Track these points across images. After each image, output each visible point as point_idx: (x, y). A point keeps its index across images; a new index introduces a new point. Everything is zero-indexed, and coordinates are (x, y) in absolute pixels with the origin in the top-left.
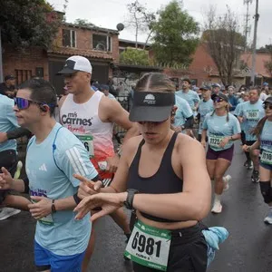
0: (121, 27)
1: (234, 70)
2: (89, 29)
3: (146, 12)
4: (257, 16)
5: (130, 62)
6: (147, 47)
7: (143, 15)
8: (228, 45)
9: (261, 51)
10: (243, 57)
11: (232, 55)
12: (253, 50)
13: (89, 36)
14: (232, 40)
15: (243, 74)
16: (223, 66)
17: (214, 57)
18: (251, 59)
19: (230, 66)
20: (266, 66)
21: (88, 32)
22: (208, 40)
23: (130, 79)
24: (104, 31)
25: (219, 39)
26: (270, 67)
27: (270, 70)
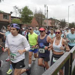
0: (11, 13)
1: (43, 24)
4: (47, 11)
6: (19, 18)
7: (18, 10)
8: (41, 18)
9: (49, 19)
10: (45, 21)
11: (42, 20)
12: (47, 19)
14: (41, 16)
17: (37, 21)
18: (47, 21)
19: (41, 23)
21: (2, 14)
22: (35, 16)
24: (6, 14)
25: (38, 16)
26: (51, 23)
27: (51, 24)
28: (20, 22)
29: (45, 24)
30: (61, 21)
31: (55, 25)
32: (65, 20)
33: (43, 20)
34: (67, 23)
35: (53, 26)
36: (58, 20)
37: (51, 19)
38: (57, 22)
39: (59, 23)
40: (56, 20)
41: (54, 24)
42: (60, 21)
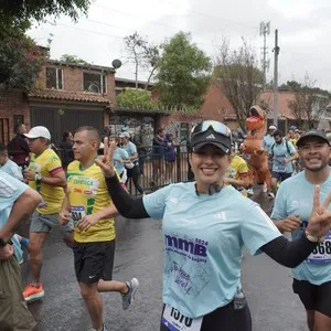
0: (117, 64)
2: (79, 67)
3: (147, 46)
4: (277, 49)
5: (130, 106)
6: (150, 87)
7: (143, 50)
8: (246, 83)
9: (283, 89)
10: (263, 96)
11: (251, 95)
12: (273, 87)
13: (79, 75)
16: (241, 107)
17: (230, 97)
18: (272, 98)
20: (290, 106)
21: (77, 70)
22: (221, 77)
23: (131, 125)
24: (97, 69)
25: (234, 76)
26: (295, 108)
27: (295, 111)
28: (154, 105)
29: (263, 108)
31: (313, 113)
35: (305, 117)
37: (293, 87)
38: (325, 102)
41: (309, 111)
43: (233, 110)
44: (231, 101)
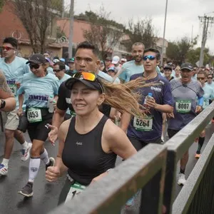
1: (49, 38)
8: (41, 7)
9: (81, 18)
10: (59, 23)
11: (46, 19)
12: (70, 16)
15: (59, 43)
16: (35, 32)
17: (24, 20)
19: (43, 32)
29: (59, 36)
30: (133, 31)
31: (107, 44)
32: (152, 24)
33: (53, 16)
34: (158, 39)
36: (120, 26)
37: (90, 17)
38: (118, 34)
39: (125, 37)
40: (113, 23)
41: (103, 42)
42: (127, 28)
43: (27, 35)
44: (25, 24)
